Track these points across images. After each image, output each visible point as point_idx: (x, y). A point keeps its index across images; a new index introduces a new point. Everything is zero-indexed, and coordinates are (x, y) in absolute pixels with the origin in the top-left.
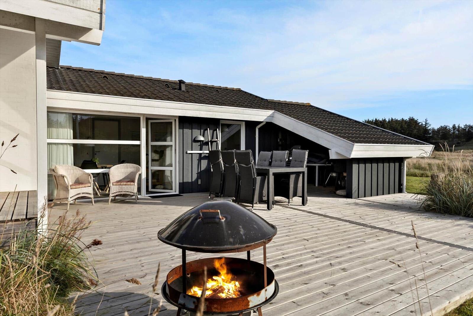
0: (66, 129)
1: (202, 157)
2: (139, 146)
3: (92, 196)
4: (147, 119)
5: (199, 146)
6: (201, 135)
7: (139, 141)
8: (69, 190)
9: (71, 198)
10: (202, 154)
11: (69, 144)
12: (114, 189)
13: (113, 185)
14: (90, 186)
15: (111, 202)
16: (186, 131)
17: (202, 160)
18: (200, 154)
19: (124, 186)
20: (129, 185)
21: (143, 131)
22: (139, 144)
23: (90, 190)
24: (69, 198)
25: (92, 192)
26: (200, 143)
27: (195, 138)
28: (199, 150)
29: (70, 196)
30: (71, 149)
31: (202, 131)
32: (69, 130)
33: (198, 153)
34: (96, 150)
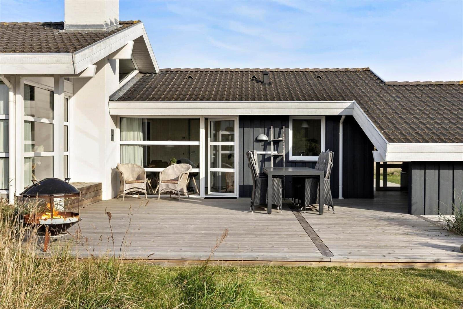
0: (136, 132)
1: (266, 157)
2: (198, 146)
3: (145, 191)
4: (206, 119)
5: (262, 146)
6: (264, 134)
7: (198, 142)
8: (124, 184)
9: (126, 191)
10: (266, 155)
11: (139, 145)
12: (162, 187)
13: (162, 183)
14: (143, 182)
15: (160, 198)
16: (246, 129)
17: (265, 162)
18: (264, 155)
19: (170, 184)
20: (173, 183)
21: (202, 132)
22: (198, 144)
23: (143, 186)
24: (124, 191)
25: (145, 188)
26: (263, 142)
27: (257, 138)
28: (263, 150)
29: (125, 189)
30: (141, 150)
31: (266, 129)
32: (139, 133)
33: (261, 154)
34: (191, 150)
